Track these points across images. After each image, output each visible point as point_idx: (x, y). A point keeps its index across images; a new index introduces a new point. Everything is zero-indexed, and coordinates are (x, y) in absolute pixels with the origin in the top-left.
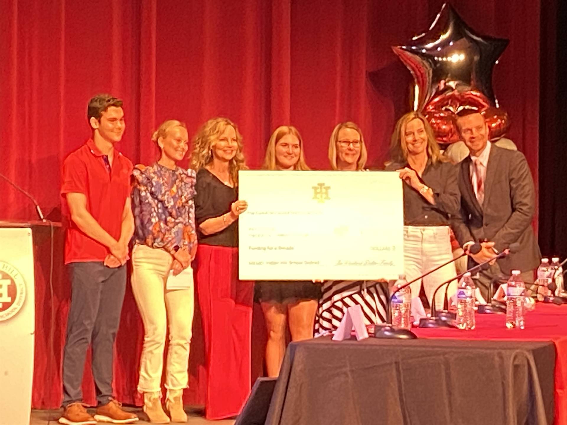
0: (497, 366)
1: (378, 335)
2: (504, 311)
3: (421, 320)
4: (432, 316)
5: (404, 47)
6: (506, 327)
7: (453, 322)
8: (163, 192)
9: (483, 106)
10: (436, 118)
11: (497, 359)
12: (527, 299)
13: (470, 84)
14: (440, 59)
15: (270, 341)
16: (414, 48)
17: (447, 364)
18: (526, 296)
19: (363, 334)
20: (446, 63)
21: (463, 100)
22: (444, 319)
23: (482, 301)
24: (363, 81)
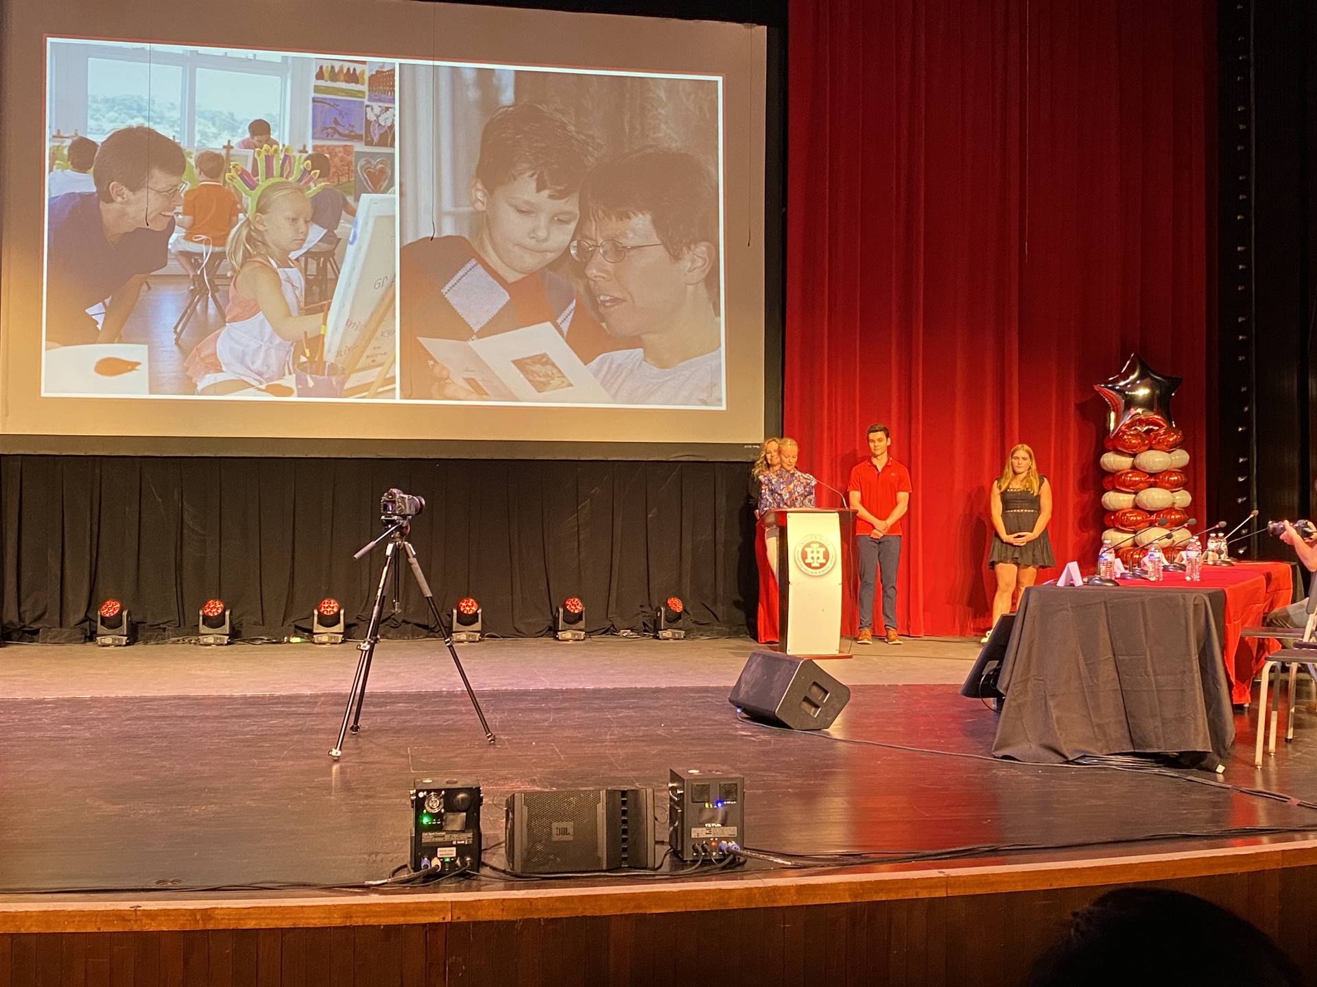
3: (1122, 574)
9: (1163, 426)
11: (1181, 599)
13: (1152, 410)
14: (1130, 393)
16: (1110, 386)
17: (1143, 603)
21: (1148, 422)
24: (1072, 409)
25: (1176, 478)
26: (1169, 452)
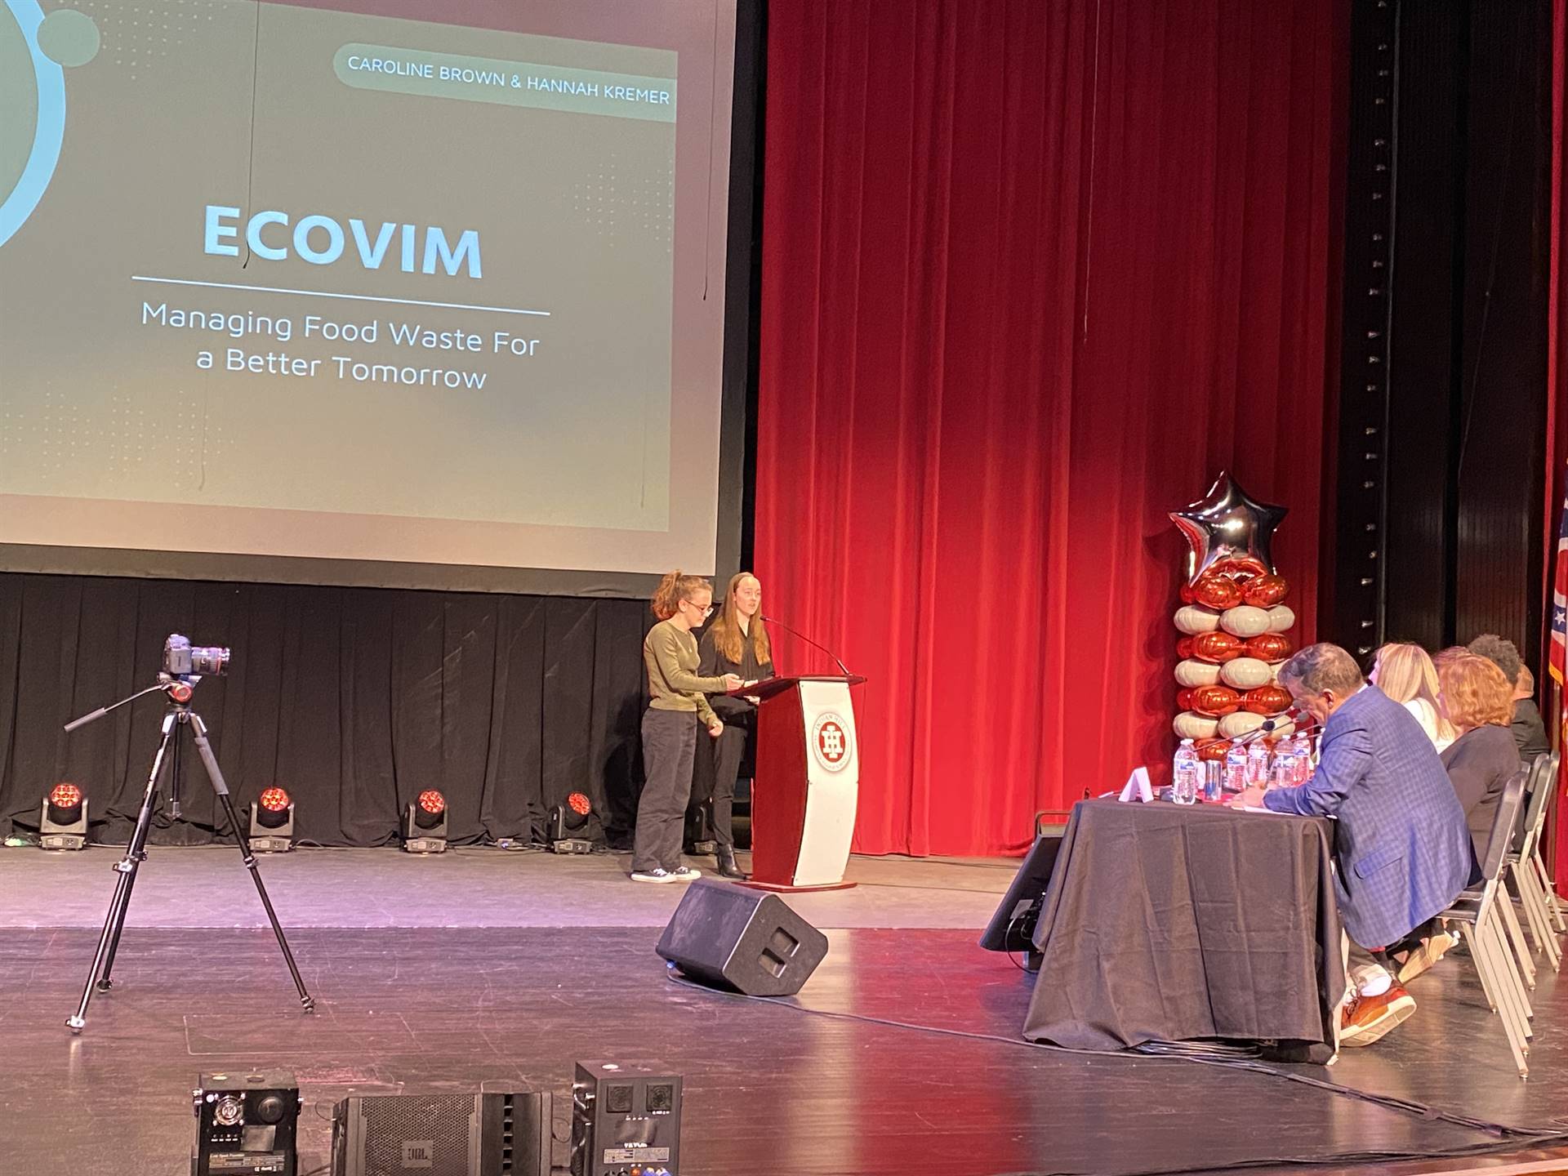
5: (1181, 514)
9: (1261, 574)
13: (1247, 552)
14: (1217, 526)
16: (1190, 514)
20: (1223, 529)
21: (1240, 567)
24: (1139, 546)
25: (1276, 646)
26: (1268, 610)
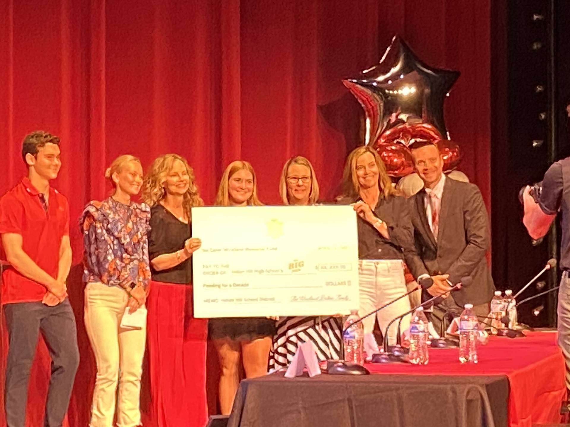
0: (450, 400)
1: (330, 371)
2: (457, 344)
3: (374, 356)
4: (385, 351)
5: (355, 81)
6: (460, 362)
7: (406, 357)
8: (119, 228)
9: (435, 139)
10: (387, 151)
11: (450, 394)
12: (480, 332)
13: (421, 117)
14: (391, 92)
15: (223, 378)
16: (365, 81)
18: (479, 329)
19: (315, 371)
20: (397, 96)
21: (414, 133)
22: (397, 353)
23: (436, 336)
24: (314, 115)
